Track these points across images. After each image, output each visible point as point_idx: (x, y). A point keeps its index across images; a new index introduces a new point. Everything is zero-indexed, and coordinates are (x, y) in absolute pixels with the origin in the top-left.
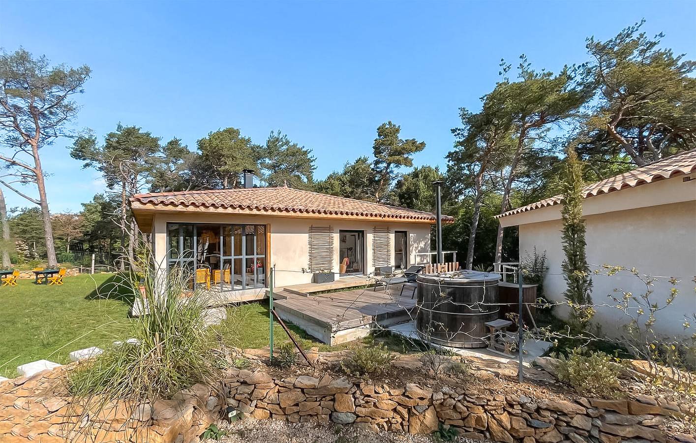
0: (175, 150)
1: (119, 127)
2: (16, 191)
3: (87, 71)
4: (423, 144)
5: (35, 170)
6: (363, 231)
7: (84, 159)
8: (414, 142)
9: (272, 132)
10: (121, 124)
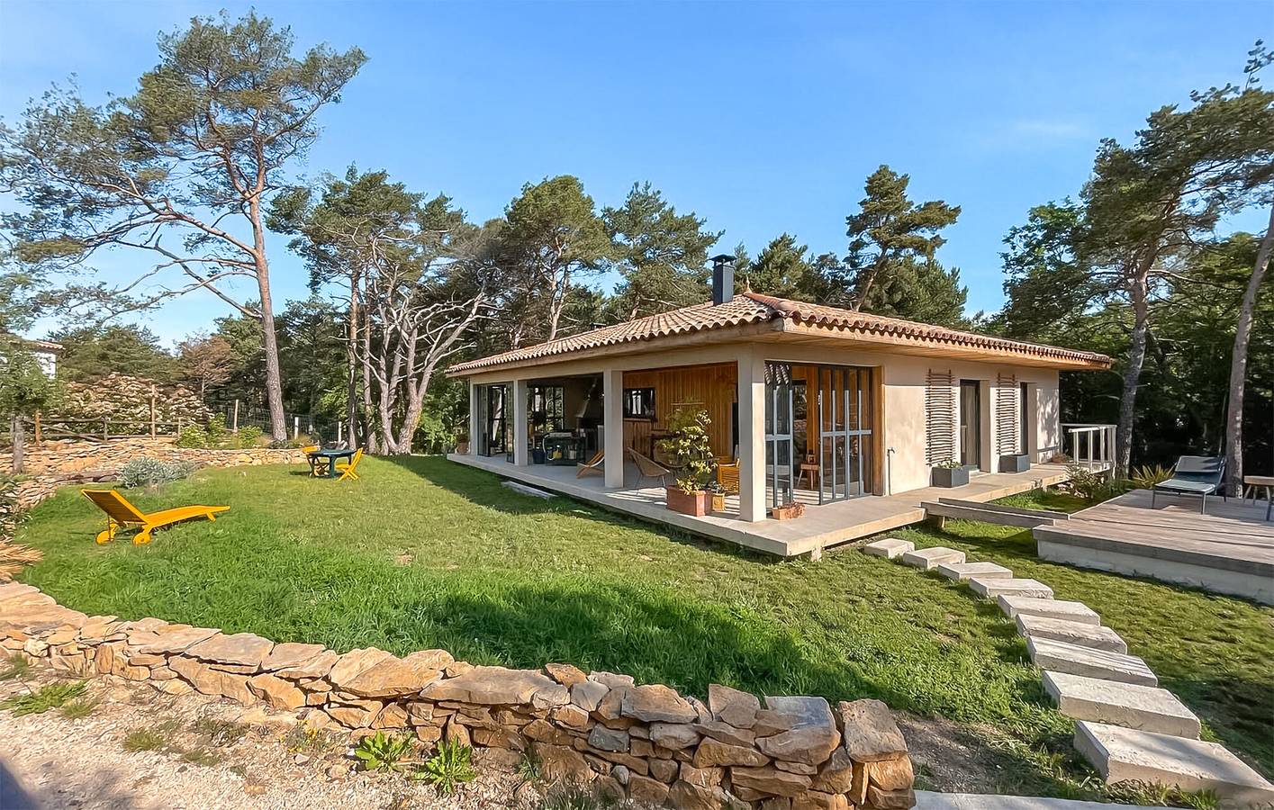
0: (437, 217)
1: (352, 172)
2: (218, 293)
3: (358, 57)
4: (957, 210)
5: (255, 252)
6: (979, 381)
7: (290, 233)
8: (940, 207)
9: (637, 185)
10: (357, 166)
